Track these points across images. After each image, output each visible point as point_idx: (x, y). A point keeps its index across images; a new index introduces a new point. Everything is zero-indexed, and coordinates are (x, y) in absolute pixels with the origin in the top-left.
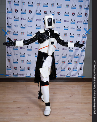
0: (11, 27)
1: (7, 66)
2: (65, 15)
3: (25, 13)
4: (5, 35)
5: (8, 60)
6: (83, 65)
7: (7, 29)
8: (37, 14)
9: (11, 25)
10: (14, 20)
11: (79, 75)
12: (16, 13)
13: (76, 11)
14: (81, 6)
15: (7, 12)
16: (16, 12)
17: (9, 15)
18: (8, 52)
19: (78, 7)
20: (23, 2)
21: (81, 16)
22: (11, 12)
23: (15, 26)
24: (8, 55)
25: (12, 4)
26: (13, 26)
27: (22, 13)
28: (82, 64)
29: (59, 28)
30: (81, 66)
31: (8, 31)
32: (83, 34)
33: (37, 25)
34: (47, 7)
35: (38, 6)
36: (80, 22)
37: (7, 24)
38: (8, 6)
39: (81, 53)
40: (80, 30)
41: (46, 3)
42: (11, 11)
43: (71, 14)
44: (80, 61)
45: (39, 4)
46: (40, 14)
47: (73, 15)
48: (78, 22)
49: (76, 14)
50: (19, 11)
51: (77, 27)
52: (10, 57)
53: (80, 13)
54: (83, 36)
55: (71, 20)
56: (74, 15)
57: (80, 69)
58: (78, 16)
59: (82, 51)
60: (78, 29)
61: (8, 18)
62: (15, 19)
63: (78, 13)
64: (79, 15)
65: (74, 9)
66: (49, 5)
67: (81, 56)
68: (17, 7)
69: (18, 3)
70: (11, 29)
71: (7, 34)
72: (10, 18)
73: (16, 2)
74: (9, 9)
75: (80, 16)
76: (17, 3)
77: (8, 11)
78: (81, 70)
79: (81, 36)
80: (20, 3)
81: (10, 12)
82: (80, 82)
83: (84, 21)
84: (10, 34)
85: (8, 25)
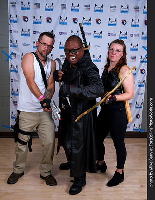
0: (17, 46)
1: (12, 113)
2: (110, 25)
3: (40, 23)
4: (8, 60)
5: (14, 102)
6: (142, 109)
7: (11, 50)
8: (61, 23)
9: (16, 44)
10: (23, 35)
11: (135, 128)
12: (25, 22)
13: (128, 17)
14: (137, 8)
15: (11, 21)
16: (24, 20)
17: (13, 26)
18: (12, 89)
19: (131, 9)
20: (36, 4)
21: (138, 25)
22: (17, 22)
23: (23, 44)
24: (12, 94)
25: (18, 7)
26: (19, 44)
27: (35, 23)
28: (141, 107)
29: (99, 46)
30: (139, 111)
31: (12, 54)
32: (142, 57)
33: (60, 43)
34: (78, 10)
35: (62, 9)
36: (135, 35)
37: (10, 41)
38: (11, 11)
39: (139, 90)
40: (137, 50)
41: (76, 5)
42: (16, 19)
43: (119, 22)
44: (136, 103)
45: (64, 6)
46: (66, 23)
47: (123, 23)
48: (132, 35)
49: (129, 22)
50: (31, 20)
51: (131, 44)
52: (17, 96)
53: (136, 20)
54: (142, 60)
55: (121, 33)
56: (125, 25)
57: (137, 117)
58: (132, 25)
59: (140, 86)
60: (132, 47)
61: (11, 31)
62: (23, 33)
63: (133, 20)
64: (133, 23)
65: (126, 14)
66: (82, 8)
67: (138, 94)
68: (26, 13)
69: (28, 6)
70: (18, 50)
71: (11, 59)
72: (14, 31)
73: (25, 3)
74: (14, 16)
75: (135, 26)
76: (26, 6)
77: (11, 19)
78: (137, 119)
79: (138, 60)
80: (32, 6)
81: (14, 22)
82: (136, 139)
83: (143, 33)
84: (15, 59)
85: (11, 44)
